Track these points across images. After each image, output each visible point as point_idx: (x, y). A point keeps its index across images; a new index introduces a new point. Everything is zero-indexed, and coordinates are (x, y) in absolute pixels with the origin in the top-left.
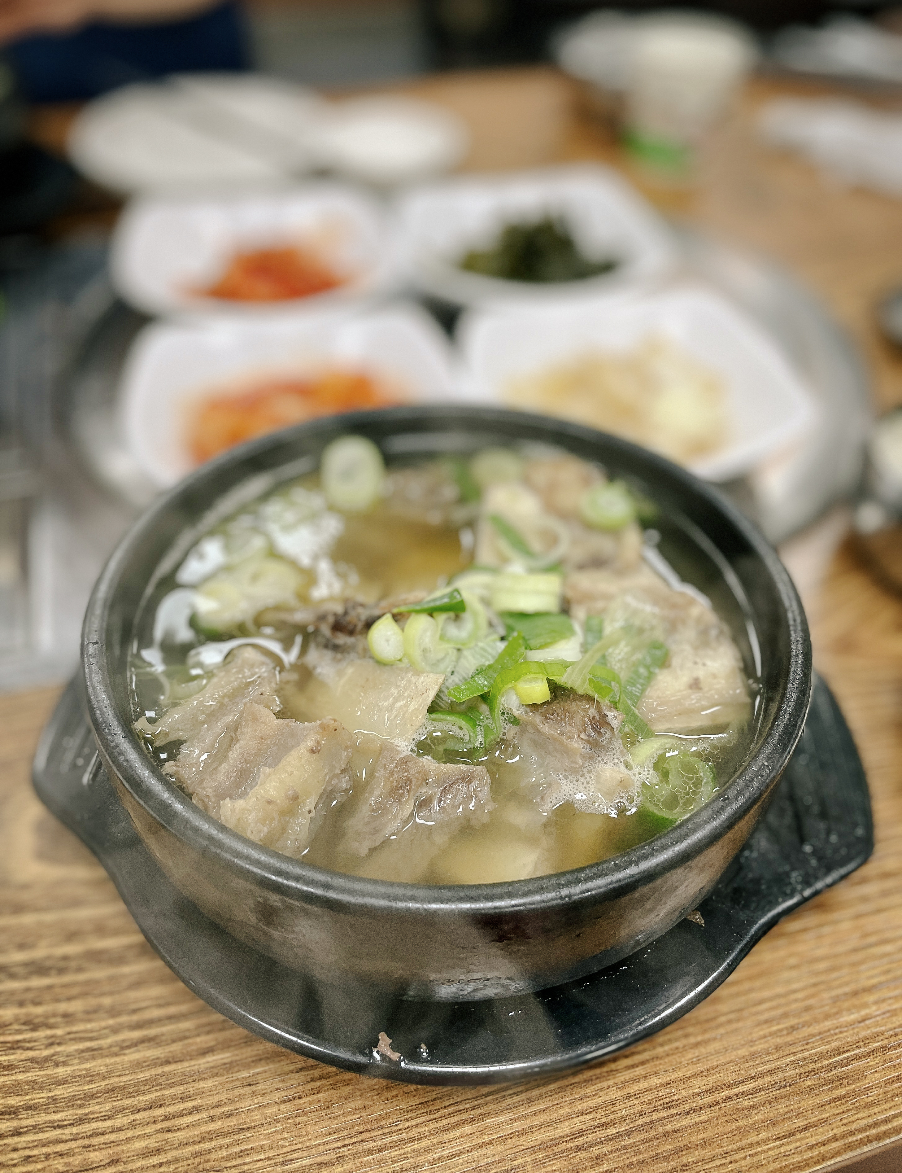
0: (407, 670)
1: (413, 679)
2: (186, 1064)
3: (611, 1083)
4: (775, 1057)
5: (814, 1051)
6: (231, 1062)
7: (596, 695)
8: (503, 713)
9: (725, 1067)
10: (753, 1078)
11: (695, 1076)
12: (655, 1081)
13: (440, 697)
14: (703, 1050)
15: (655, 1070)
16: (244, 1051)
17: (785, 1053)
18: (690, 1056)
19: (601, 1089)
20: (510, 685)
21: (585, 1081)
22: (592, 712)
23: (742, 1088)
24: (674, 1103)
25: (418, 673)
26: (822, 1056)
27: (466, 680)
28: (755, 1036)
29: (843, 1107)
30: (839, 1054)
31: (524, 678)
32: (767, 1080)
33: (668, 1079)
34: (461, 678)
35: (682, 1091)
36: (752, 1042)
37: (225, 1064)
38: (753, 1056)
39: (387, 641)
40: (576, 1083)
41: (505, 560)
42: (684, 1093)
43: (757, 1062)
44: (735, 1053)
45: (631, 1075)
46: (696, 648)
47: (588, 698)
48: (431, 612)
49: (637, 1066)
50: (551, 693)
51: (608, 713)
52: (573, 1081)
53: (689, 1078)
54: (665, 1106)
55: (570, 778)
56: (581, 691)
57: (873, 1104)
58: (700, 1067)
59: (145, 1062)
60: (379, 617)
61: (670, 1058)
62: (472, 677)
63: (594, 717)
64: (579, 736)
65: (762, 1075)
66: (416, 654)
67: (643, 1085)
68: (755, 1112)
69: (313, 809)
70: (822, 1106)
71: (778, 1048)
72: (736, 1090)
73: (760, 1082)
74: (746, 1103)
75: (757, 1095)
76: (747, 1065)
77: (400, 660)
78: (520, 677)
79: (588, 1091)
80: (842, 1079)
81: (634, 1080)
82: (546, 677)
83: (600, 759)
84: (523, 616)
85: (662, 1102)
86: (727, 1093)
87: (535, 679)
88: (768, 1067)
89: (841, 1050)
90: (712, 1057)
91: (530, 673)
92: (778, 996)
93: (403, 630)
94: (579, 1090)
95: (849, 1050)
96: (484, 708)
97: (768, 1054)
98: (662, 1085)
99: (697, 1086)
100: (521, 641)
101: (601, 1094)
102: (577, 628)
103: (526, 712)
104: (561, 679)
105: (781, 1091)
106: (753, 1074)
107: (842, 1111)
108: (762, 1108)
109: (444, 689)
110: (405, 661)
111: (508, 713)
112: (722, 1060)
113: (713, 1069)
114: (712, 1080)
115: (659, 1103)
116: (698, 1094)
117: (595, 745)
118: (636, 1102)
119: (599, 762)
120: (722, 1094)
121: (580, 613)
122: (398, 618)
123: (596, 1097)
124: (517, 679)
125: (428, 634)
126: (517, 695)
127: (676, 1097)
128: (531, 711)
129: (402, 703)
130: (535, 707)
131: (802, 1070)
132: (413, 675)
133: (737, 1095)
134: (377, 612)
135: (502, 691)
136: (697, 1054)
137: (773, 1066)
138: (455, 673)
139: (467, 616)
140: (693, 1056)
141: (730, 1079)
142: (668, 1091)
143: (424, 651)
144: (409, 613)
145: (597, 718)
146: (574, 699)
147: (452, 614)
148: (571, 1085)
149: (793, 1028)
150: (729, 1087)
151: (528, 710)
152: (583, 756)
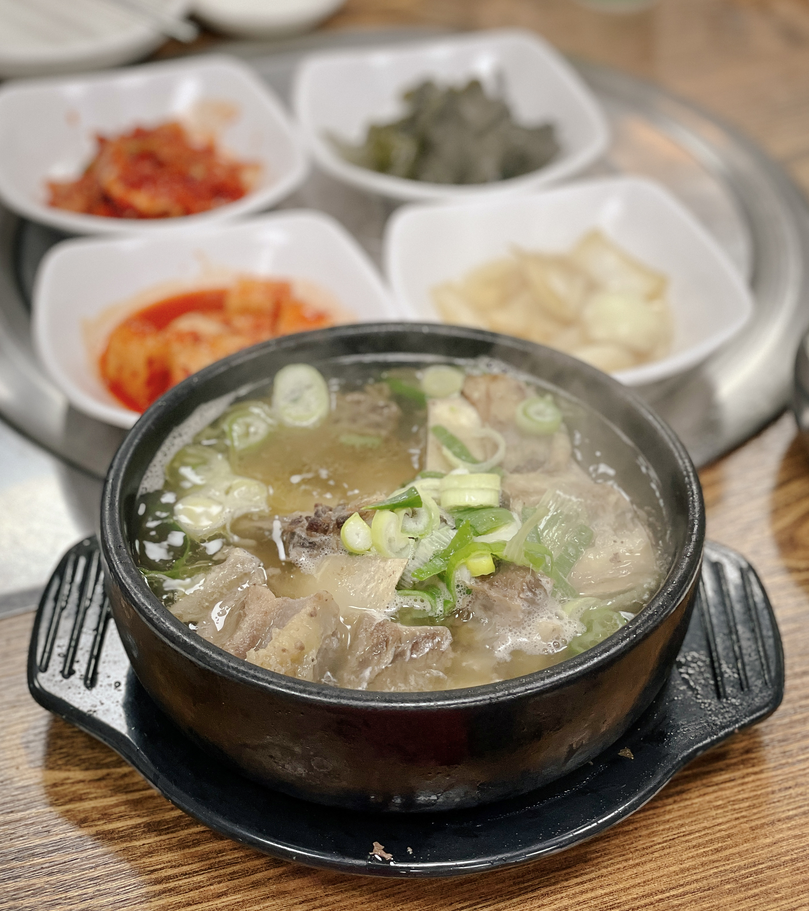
0: (375, 558)
1: (382, 565)
2: (205, 905)
3: (564, 895)
4: (701, 870)
5: (734, 865)
6: (243, 901)
7: (531, 565)
8: (458, 586)
9: (659, 880)
10: (682, 885)
11: (634, 886)
12: (600, 892)
13: (404, 580)
14: (640, 869)
15: (600, 884)
16: (253, 892)
17: (709, 867)
18: (630, 873)
19: (556, 900)
20: (463, 561)
21: (542, 895)
22: (529, 577)
23: (672, 893)
24: (616, 905)
25: (385, 559)
26: (740, 868)
27: (425, 563)
28: (684, 857)
29: (756, 901)
30: (754, 866)
31: (473, 554)
32: (693, 886)
33: (611, 889)
34: (421, 563)
35: (623, 897)
36: (682, 862)
37: (238, 902)
38: (682, 871)
39: (358, 534)
40: (535, 896)
41: (451, 467)
42: (624, 899)
43: (686, 875)
44: (667, 869)
45: (581, 889)
46: (615, 530)
47: (526, 569)
48: (393, 508)
49: (586, 883)
50: (496, 567)
51: (541, 579)
52: (532, 896)
53: (629, 888)
54: (609, 908)
55: (514, 630)
56: (519, 563)
57: (782, 898)
58: (638, 881)
59: (169, 905)
60: (347, 518)
61: (612, 876)
62: (430, 561)
63: (530, 581)
64: (519, 596)
65: (688, 884)
66: (383, 544)
67: (589, 895)
68: (683, 907)
69: (315, 658)
70: (739, 901)
71: (702, 865)
72: (668, 894)
73: (687, 888)
74: (676, 902)
75: (685, 896)
76: (677, 877)
77: (369, 550)
78: (470, 554)
79: (545, 901)
80: (756, 883)
81: (582, 893)
82: (491, 552)
83: (536, 615)
84: (469, 509)
85: (606, 905)
86: (660, 896)
87: (482, 555)
88: (695, 877)
89: (757, 863)
90: (648, 873)
91: (479, 550)
92: (705, 828)
93: (370, 526)
94: (537, 901)
95: (763, 863)
96: (442, 586)
97: (695, 868)
98: (606, 894)
99: (635, 893)
100: (469, 528)
101: (556, 902)
102: (515, 516)
103: (476, 582)
104: (503, 554)
105: (705, 893)
106: (682, 883)
107: (755, 904)
108: (689, 905)
109: (407, 573)
110: (373, 549)
111: (462, 586)
112: (656, 874)
113: (648, 881)
114: (647, 889)
115: (604, 906)
116: (636, 899)
117: (532, 602)
118: (585, 906)
119: (536, 617)
120: (655, 898)
121: (517, 506)
122: (365, 516)
123: (552, 905)
124: (467, 556)
125: (393, 525)
126: (468, 569)
127: (618, 901)
128: (480, 581)
129: (373, 584)
130: (483, 578)
131: (723, 878)
132: (381, 561)
133: (668, 897)
134: (345, 513)
135: (456, 566)
136: (635, 872)
137: (699, 877)
138: (415, 559)
139: (422, 511)
140: (632, 873)
141: (663, 887)
142: (611, 898)
143: (390, 541)
144: (374, 510)
145: (533, 581)
146: (514, 570)
147: (409, 510)
148: (531, 898)
149: (717, 850)
150: (662, 892)
151: (478, 581)
152: (523, 612)
